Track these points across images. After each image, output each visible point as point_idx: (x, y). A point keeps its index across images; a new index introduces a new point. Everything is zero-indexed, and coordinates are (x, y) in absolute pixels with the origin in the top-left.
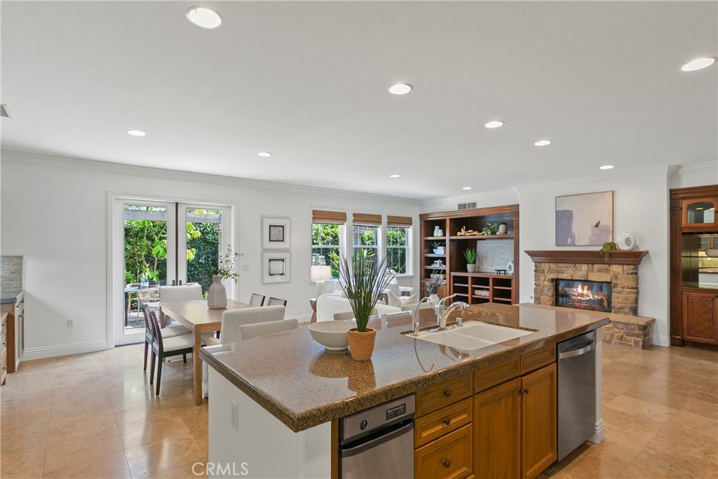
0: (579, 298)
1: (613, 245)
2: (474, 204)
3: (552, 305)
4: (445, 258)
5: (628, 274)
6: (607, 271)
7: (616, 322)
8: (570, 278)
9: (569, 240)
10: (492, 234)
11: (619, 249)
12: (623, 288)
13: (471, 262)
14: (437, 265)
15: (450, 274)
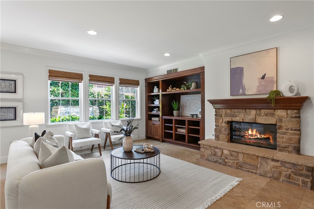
0: (250, 137)
1: (278, 93)
2: (176, 69)
3: (228, 142)
4: (159, 106)
5: (292, 117)
6: (273, 115)
7: (284, 162)
8: (241, 121)
9: (241, 91)
10: (187, 89)
11: (283, 96)
12: (287, 129)
13: (176, 110)
14: (154, 112)
15: (162, 117)
